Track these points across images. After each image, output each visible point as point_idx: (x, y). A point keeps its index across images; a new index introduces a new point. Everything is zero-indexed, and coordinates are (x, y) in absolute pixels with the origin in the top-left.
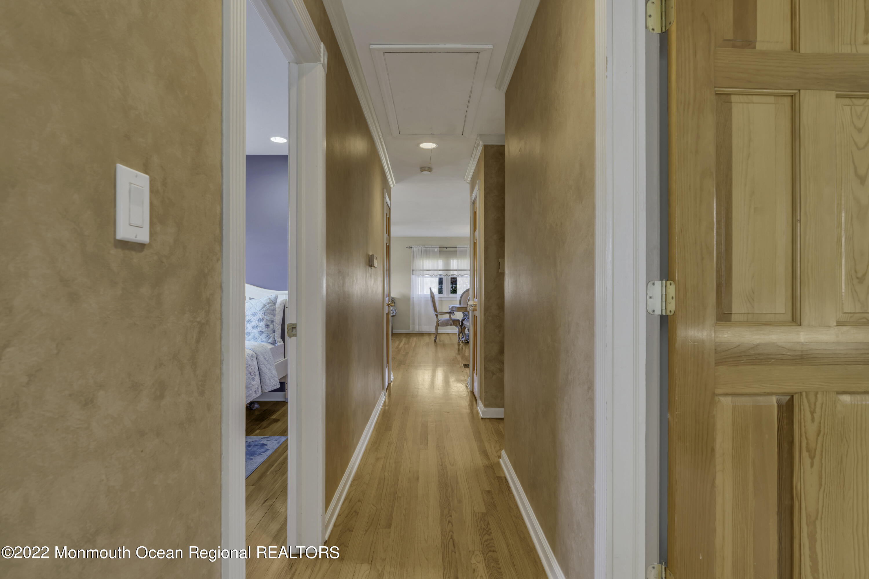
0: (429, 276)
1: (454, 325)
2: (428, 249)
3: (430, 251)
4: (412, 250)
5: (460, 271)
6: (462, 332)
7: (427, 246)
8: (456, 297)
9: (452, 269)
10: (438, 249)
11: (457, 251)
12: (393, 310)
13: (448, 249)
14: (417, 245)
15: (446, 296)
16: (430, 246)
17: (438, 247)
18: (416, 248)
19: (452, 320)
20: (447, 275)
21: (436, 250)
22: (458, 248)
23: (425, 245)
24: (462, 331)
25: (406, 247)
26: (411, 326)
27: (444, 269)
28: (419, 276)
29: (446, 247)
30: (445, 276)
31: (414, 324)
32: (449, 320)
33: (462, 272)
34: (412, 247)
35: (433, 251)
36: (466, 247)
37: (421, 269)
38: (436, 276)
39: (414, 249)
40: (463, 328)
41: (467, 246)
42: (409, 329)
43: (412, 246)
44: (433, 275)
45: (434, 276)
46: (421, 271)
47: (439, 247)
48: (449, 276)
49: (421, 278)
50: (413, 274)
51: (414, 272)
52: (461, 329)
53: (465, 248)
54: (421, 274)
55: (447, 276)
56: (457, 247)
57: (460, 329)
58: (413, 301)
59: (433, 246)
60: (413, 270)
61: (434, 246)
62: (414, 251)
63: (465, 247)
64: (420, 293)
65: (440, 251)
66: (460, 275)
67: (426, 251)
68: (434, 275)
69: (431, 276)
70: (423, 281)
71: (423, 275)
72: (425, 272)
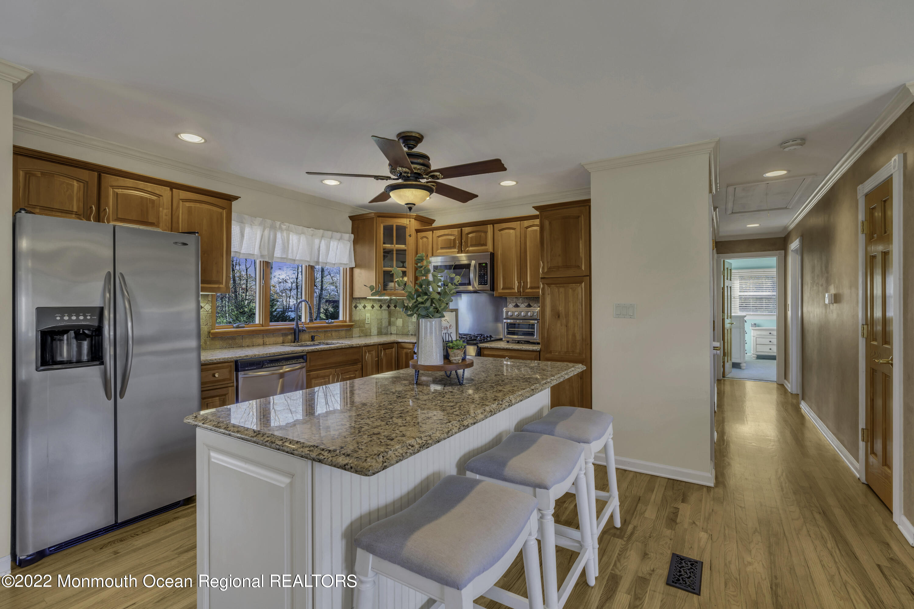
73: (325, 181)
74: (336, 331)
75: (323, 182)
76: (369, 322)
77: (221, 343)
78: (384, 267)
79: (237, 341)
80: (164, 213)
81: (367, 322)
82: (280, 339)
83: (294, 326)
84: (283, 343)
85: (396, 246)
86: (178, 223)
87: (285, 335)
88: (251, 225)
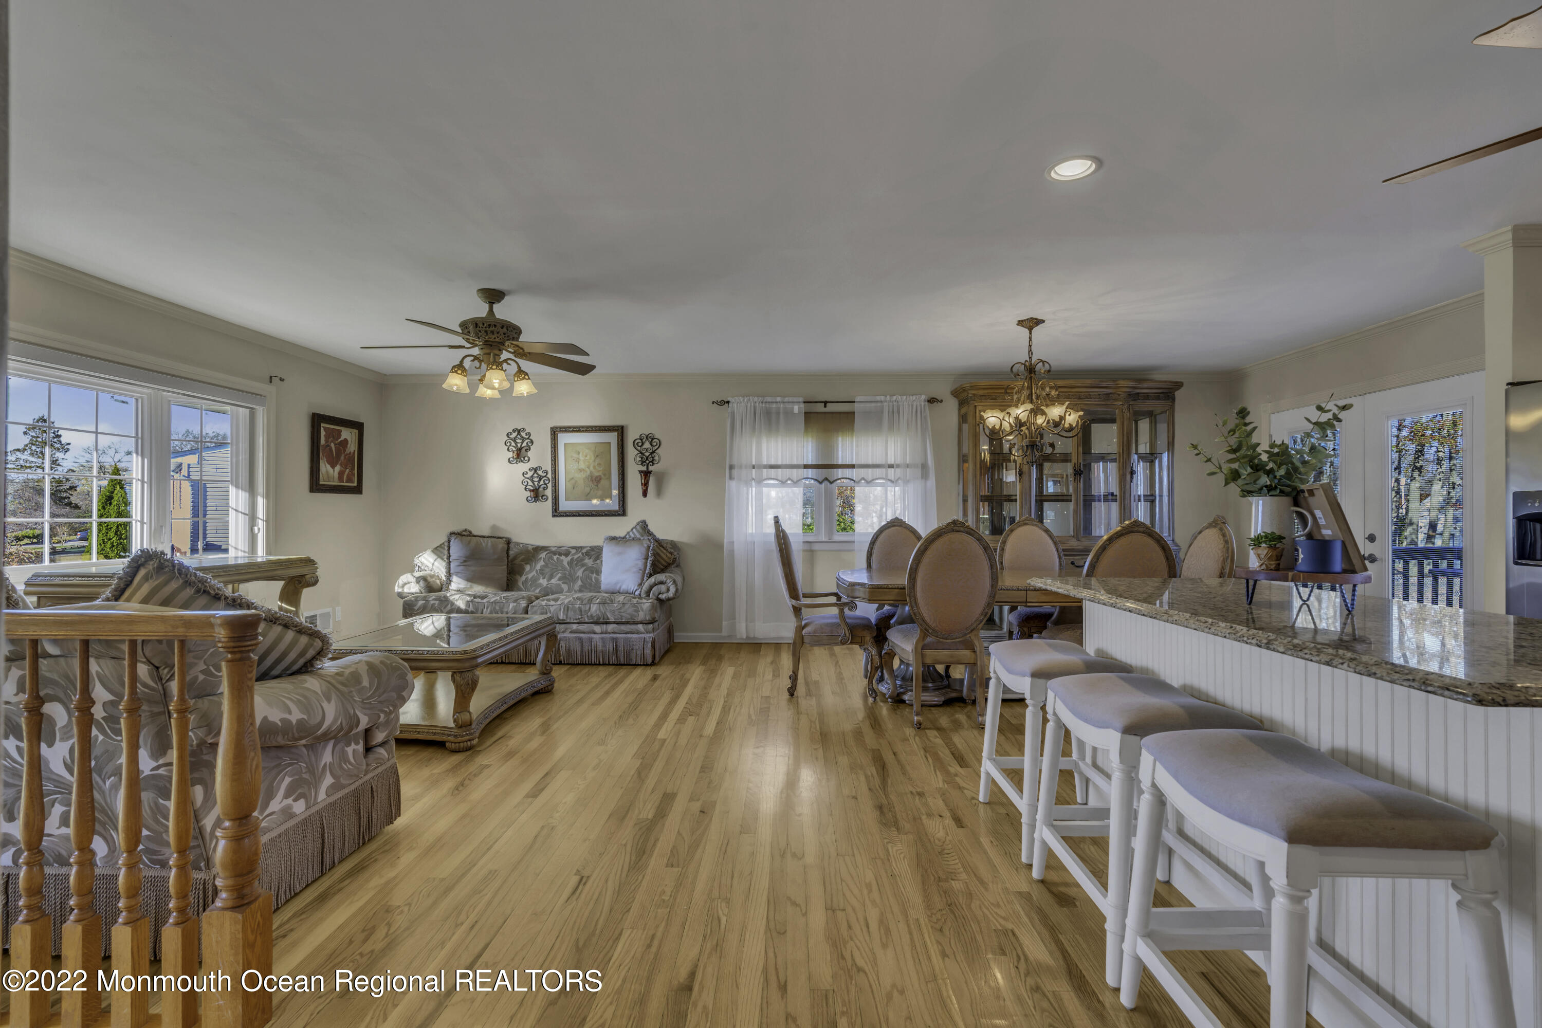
0: (776, 482)
1: (856, 643)
2: (774, 406)
3: (778, 413)
4: (730, 410)
5: (862, 470)
6: (881, 667)
7: (769, 399)
8: (854, 542)
9: (840, 463)
10: (802, 405)
11: (853, 413)
12: (668, 581)
13: (831, 408)
14: (743, 397)
15: (824, 539)
16: (779, 399)
17: (801, 400)
18: (739, 406)
19: (847, 624)
20: (826, 479)
21: (796, 409)
22: (855, 404)
23: (764, 396)
24: (881, 663)
25: (713, 403)
26: (724, 623)
27: (817, 463)
28: (748, 483)
29: (824, 400)
30: (821, 483)
31: (733, 617)
32: (838, 625)
33: (870, 470)
34: (728, 402)
35: (789, 414)
36: (881, 402)
37: (754, 463)
38: (796, 483)
39: (734, 406)
40: (885, 653)
41: (882, 398)
42: (721, 631)
43: (729, 399)
44: (787, 481)
45: (789, 482)
46: (754, 467)
47: (804, 402)
48: (831, 483)
49: (754, 489)
50: (731, 478)
51: (735, 472)
52: (880, 656)
53: (879, 404)
54: (754, 476)
55: (826, 482)
56: (854, 402)
57: (877, 659)
58: (732, 552)
59: (786, 399)
60: (731, 467)
61: (791, 399)
62: (733, 414)
63: (877, 402)
64: (751, 529)
65: (806, 413)
66: (863, 479)
67: (768, 413)
68: (789, 479)
69: (783, 483)
70: (759, 496)
71: (759, 481)
72: (765, 471)
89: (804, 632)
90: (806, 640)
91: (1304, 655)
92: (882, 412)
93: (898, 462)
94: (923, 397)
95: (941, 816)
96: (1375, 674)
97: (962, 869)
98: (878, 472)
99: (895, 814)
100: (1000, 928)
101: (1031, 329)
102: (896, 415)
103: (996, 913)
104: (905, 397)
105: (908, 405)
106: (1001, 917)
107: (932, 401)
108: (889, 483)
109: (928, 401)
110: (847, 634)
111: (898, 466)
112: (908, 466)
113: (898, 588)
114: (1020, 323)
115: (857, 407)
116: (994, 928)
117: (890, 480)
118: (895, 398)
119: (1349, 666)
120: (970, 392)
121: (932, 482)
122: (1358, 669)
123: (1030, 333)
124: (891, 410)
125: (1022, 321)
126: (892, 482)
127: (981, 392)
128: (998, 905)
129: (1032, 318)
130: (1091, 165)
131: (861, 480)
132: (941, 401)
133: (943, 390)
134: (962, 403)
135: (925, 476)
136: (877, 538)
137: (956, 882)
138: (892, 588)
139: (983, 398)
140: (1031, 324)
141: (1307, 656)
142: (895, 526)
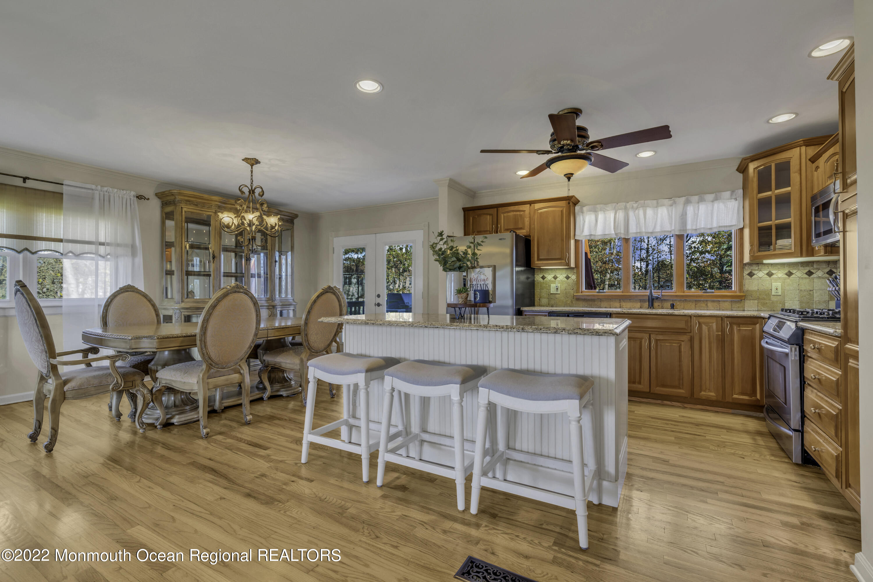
5: (70, 244)
9: (43, 236)
11: (61, 193)
13: (32, 184)
20: (27, 249)
22: (64, 187)
27: (14, 233)
29: (24, 176)
30: (19, 252)
33: (78, 245)
36: (93, 190)
48: (32, 253)
53: (90, 191)
55: (26, 251)
56: (63, 184)
63: (88, 189)
66: (71, 252)
73: (640, 154)
74: (713, 301)
75: (638, 156)
76: (780, 294)
77: (583, 303)
78: (759, 222)
79: (596, 303)
80: (527, 220)
81: (773, 293)
82: (639, 305)
83: (648, 294)
84: (641, 308)
85: (777, 191)
86: (534, 224)
87: (642, 301)
88: (604, 211)
89: (66, 388)
90: (68, 395)
91: (543, 331)
92: (93, 199)
93: (108, 241)
94: (133, 193)
95: (293, 481)
96: (577, 333)
97: (343, 502)
98: (87, 247)
99: (264, 494)
100: (398, 517)
101: (252, 166)
102: (106, 203)
103: (386, 512)
104: (116, 190)
105: (119, 197)
106: (390, 512)
107: (140, 197)
108: (100, 258)
109: (137, 197)
110: (120, 381)
111: (108, 244)
112: (118, 245)
113: (182, 337)
114: (246, 160)
115: (65, 190)
116: (395, 519)
117: (100, 256)
118: (105, 189)
119: (565, 332)
120: (177, 197)
121: (139, 260)
122: (569, 332)
123: (252, 168)
124: (102, 198)
125: (248, 159)
126: (103, 257)
127: (186, 198)
128: (382, 508)
129: (255, 159)
130: (378, 87)
131: (68, 253)
132: (148, 199)
133: (149, 192)
134: (164, 204)
135: (134, 254)
136: (111, 301)
137: (350, 509)
138: (178, 337)
139: (188, 203)
140: (253, 162)
141: (545, 332)
142: (128, 291)
